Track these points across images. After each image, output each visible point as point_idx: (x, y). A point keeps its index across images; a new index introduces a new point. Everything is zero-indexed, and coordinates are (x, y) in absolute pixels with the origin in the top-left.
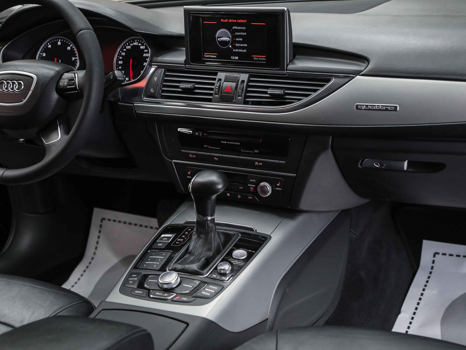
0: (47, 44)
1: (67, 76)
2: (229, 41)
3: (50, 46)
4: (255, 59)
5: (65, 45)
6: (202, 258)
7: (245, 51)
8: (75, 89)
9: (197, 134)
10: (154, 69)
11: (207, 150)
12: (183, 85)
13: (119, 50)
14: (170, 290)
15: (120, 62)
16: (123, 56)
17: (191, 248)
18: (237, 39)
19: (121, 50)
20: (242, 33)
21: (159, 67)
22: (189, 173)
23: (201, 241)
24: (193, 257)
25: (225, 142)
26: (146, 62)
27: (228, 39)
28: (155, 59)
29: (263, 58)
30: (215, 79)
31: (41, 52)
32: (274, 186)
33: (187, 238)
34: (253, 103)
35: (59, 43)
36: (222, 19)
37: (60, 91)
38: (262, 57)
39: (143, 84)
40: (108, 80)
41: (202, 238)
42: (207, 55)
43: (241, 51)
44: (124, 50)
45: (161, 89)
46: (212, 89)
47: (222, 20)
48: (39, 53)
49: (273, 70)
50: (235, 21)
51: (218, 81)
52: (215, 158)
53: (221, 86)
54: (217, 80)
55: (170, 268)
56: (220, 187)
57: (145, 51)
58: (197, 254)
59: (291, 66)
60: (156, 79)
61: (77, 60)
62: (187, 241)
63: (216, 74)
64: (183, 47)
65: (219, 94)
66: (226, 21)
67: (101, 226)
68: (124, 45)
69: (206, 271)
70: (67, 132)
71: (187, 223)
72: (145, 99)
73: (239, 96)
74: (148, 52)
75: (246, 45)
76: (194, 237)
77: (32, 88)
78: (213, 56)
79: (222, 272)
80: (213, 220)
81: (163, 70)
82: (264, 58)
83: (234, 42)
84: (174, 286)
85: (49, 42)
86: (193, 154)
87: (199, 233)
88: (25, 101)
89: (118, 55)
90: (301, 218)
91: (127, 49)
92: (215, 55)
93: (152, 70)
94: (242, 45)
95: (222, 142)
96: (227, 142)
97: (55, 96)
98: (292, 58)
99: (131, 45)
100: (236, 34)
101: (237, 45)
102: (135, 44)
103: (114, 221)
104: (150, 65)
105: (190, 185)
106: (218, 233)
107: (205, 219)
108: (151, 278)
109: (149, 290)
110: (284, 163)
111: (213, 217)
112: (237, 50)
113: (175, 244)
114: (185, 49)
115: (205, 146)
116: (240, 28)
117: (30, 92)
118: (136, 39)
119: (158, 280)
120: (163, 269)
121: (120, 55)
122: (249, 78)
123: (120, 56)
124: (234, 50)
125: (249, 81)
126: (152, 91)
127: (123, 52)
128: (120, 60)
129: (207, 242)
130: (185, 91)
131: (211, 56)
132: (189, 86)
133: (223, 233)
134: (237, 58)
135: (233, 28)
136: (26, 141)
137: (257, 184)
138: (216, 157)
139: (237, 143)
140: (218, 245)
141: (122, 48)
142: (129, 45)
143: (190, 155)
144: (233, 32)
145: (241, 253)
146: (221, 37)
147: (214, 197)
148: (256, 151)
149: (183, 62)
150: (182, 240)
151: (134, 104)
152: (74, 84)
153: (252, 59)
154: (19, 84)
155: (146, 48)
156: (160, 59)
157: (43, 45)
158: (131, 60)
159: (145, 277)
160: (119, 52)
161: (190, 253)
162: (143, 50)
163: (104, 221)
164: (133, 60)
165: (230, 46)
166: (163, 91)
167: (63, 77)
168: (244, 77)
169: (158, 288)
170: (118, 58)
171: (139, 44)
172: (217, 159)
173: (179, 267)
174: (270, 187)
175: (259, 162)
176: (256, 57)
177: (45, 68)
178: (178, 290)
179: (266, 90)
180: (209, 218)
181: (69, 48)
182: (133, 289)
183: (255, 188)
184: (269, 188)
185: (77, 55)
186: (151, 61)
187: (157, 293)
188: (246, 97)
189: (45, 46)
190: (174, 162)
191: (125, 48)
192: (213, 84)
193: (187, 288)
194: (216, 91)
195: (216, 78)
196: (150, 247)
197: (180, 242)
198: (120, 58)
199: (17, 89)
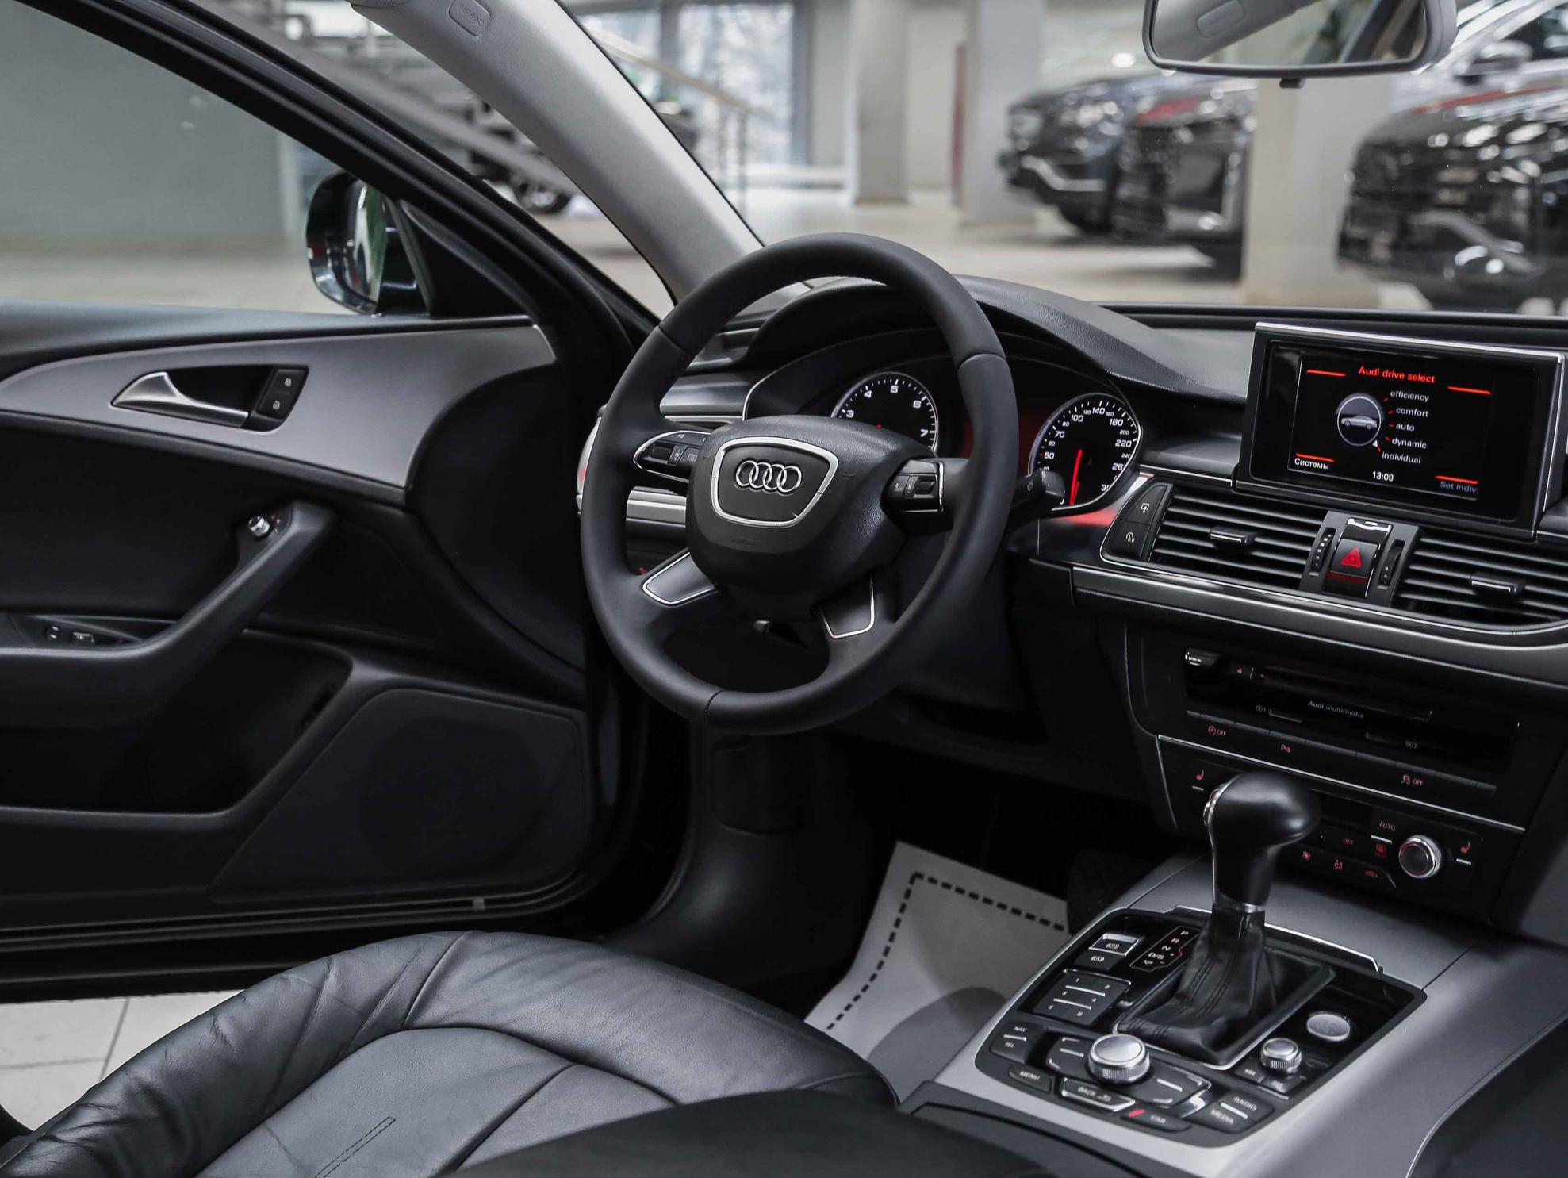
0: (863, 387)
1: (916, 467)
2: (1374, 430)
3: (868, 394)
4: (1443, 485)
5: (907, 395)
6: (1217, 1016)
7: (1418, 461)
8: (934, 503)
9: (1240, 671)
10: (1144, 480)
11: (1262, 720)
12: (1218, 534)
13: (1049, 422)
14: (1118, 1088)
15: (1048, 455)
16: (1058, 440)
17: (1186, 984)
18: (1399, 426)
19: (1055, 423)
20: (1416, 412)
21: (1159, 477)
22: (1199, 778)
23: (1217, 969)
24: (1191, 1010)
25: (1321, 706)
26: (1124, 461)
27: (1373, 423)
28: (1150, 454)
29: (1469, 485)
30: (1315, 528)
31: (843, 407)
32: (1449, 851)
33: (1177, 954)
34: (1420, 607)
35: (894, 389)
36: (1362, 368)
37: (893, 505)
38: (1466, 484)
39: (1106, 518)
40: (1020, 493)
41: (1220, 961)
42: (1302, 459)
43: (1406, 459)
44: (1065, 424)
45: (1156, 536)
46: (1304, 555)
47: (1362, 370)
48: (837, 408)
49: (1495, 523)
50: (1402, 376)
51: (1325, 535)
52: (1283, 747)
53: (1331, 552)
54: (1321, 531)
55: (1124, 1027)
56: (1296, 824)
57: (1122, 432)
58: (1202, 1001)
59: (1551, 519)
60: (1145, 507)
61: (932, 435)
62: (1175, 965)
63: (1321, 515)
64: (1236, 431)
65: (1324, 570)
66: (1376, 372)
67: (908, 894)
68: (1065, 412)
69: (1226, 1053)
70: (891, 612)
71: (1178, 912)
72: (1107, 558)
73: (1381, 582)
74: (1132, 436)
75: (1422, 445)
76: (1199, 954)
77: (822, 489)
78: (1321, 466)
79: (1274, 1065)
80: (1259, 918)
81: (1170, 486)
82: (1474, 486)
83: (1387, 431)
84: (1132, 1079)
85: (868, 383)
86: (1218, 726)
87: (1213, 946)
88: (798, 518)
89: (1046, 436)
90: (1519, 960)
91: (1072, 423)
92: (1326, 463)
93: (1140, 481)
94: (1410, 444)
95: (1311, 703)
96: (1325, 707)
97: (876, 516)
98: (1556, 498)
99: (1087, 412)
100: (1400, 411)
101: (1395, 441)
102: (1097, 411)
103: (946, 886)
104: (1135, 470)
105: (1210, 807)
106: (1269, 958)
107: (1237, 909)
108: (1068, 1045)
109: (1059, 1076)
110: (1490, 791)
111: (1260, 909)
112: (1394, 457)
113: (1140, 963)
114: (1240, 438)
115: (1259, 708)
116: (1411, 396)
117: (816, 498)
118: (1100, 398)
119: (1087, 1052)
120: (1102, 1025)
121: (1050, 435)
122: (1419, 535)
123: (1052, 438)
124: (1384, 456)
125: (1417, 544)
126: (1130, 537)
127: (1060, 428)
128: (1050, 449)
129: (1236, 972)
130: (1224, 549)
131: (1315, 465)
132: (1237, 538)
133: (1283, 960)
134: (1390, 477)
135: (1392, 394)
136: (773, 628)
137: (1400, 837)
138: (1288, 743)
139: (1357, 714)
140: (1266, 992)
141: (1060, 417)
142: (1080, 412)
143: (1212, 729)
144: (1389, 405)
145: (1330, 1025)
146: (1352, 416)
147: (1272, 851)
148: (1408, 744)
149: (1231, 471)
150: (1161, 957)
151: (1074, 568)
152: (933, 489)
153: (1436, 486)
154: (791, 473)
155: (1127, 426)
156: (1166, 455)
157: (852, 390)
158: (1080, 452)
159: (1052, 1039)
160: (1051, 427)
161: (1183, 997)
162: (1118, 428)
163: (917, 881)
164: (1083, 453)
165: (1376, 444)
166: (1162, 544)
167: (905, 468)
168: (1406, 532)
169: (1083, 1075)
170: (1043, 443)
171: (1108, 414)
172: (1289, 750)
173: (1151, 1028)
174: (1439, 854)
175: (1413, 774)
176: (1447, 482)
177: (861, 440)
178: (1142, 1093)
179: (1467, 577)
180: (1251, 908)
181: (917, 404)
182: (1015, 1066)
183: (1392, 850)
184: (1435, 855)
185: (935, 424)
186: (1140, 459)
187: (1081, 1089)
188: (1403, 587)
189: (857, 391)
190: (1161, 742)
191: (1068, 419)
192: (1309, 541)
193: (1169, 1092)
194: (1314, 561)
195: (1318, 527)
196: (1068, 961)
197: (1155, 960)
198: (1051, 443)
199: (784, 487)
